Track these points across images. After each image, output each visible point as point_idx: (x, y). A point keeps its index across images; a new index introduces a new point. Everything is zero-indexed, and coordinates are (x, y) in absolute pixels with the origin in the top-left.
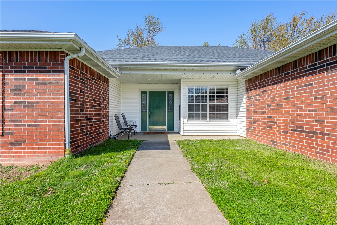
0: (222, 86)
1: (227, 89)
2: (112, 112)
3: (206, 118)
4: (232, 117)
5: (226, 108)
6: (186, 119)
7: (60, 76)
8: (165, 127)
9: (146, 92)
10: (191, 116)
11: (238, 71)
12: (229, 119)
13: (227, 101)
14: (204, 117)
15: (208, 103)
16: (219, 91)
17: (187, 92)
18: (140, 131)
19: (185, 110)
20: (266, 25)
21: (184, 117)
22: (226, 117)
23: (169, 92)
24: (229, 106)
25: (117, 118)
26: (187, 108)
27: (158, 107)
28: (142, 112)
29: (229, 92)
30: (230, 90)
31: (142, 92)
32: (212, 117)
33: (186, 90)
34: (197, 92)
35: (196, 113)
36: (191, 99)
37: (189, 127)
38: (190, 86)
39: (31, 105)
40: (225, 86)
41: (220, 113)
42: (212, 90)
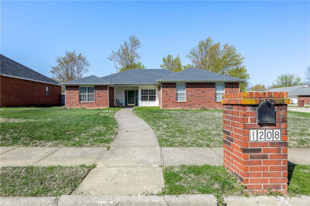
2: (115, 99)
3: (148, 100)
4: (157, 100)
5: (155, 97)
6: (141, 101)
7: (107, 91)
8: (134, 104)
9: (127, 91)
10: (142, 100)
13: (155, 94)
14: (147, 100)
15: (148, 95)
16: (152, 90)
17: (141, 91)
18: (125, 106)
22: (155, 100)
23: (136, 91)
25: (116, 100)
26: (141, 97)
27: (132, 97)
31: (126, 91)
32: (150, 100)
33: (141, 90)
34: (145, 91)
35: (144, 99)
36: (142, 94)
37: (142, 104)
38: (142, 89)
39: (101, 97)
40: (154, 89)
41: (153, 98)
42: (150, 91)
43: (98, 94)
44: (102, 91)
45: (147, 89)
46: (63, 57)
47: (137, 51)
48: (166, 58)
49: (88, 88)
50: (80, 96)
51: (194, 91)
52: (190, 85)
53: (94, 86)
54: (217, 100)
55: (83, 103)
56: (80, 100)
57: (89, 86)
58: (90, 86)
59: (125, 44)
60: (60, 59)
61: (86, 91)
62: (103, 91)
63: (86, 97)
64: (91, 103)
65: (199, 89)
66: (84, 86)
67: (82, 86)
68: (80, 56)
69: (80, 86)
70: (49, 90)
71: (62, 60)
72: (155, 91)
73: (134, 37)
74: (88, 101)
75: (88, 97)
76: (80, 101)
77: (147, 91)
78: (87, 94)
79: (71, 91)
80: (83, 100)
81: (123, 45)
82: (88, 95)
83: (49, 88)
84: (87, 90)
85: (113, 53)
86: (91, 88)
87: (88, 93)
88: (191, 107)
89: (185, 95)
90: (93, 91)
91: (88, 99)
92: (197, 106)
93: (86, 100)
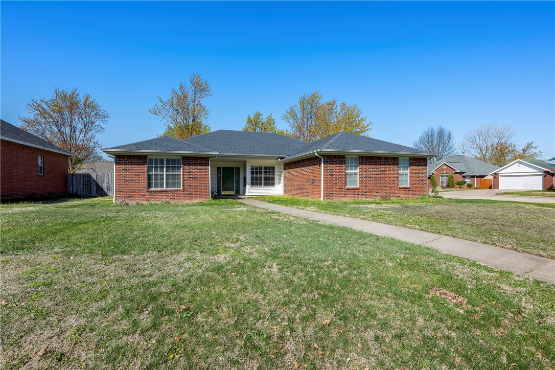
0: (271, 165)
1: (274, 167)
4: (277, 184)
5: (273, 178)
6: (250, 186)
7: (207, 167)
8: (233, 192)
9: (220, 168)
10: (252, 184)
11: (279, 159)
12: (275, 185)
13: (274, 175)
14: (261, 184)
15: (263, 176)
16: (269, 168)
19: (248, 180)
20: (313, 101)
21: (249, 184)
22: (273, 184)
23: (236, 168)
24: (275, 178)
26: (250, 179)
27: (229, 178)
28: (217, 181)
29: (275, 169)
30: (275, 168)
31: (218, 168)
32: (265, 184)
33: (250, 168)
34: (257, 169)
35: (256, 182)
36: (252, 173)
37: (251, 191)
38: (252, 165)
39: (195, 178)
40: (273, 166)
41: (270, 182)
42: (265, 168)
43: (189, 173)
44: (197, 167)
45: (261, 165)
46: (46, 100)
47: (204, 102)
48: (252, 117)
49: (168, 161)
50: (149, 177)
51: (371, 169)
52: (366, 160)
53: (180, 158)
54: (399, 184)
55: (156, 191)
56: (150, 185)
57: (168, 158)
58: (171, 158)
59: (181, 87)
60: (39, 102)
61: (163, 167)
62: (199, 167)
63: (162, 179)
64: (174, 191)
65: (377, 166)
66: (159, 158)
67: (154, 158)
68: (86, 101)
69: (149, 157)
70: (43, 162)
71: (44, 106)
72: (273, 168)
73: (200, 78)
74: (166, 187)
75: (167, 179)
76: (149, 188)
77: (261, 168)
78: (165, 173)
79: (130, 167)
80: (156, 186)
81: (177, 89)
82: (167, 175)
83: (43, 158)
84: (165, 165)
85: (161, 102)
86: (174, 161)
87: (167, 172)
88: (366, 197)
89: (358, 177)
90: (179, 168)
91: (167, 183)
92: (375, 194)
93: (162, 186)
